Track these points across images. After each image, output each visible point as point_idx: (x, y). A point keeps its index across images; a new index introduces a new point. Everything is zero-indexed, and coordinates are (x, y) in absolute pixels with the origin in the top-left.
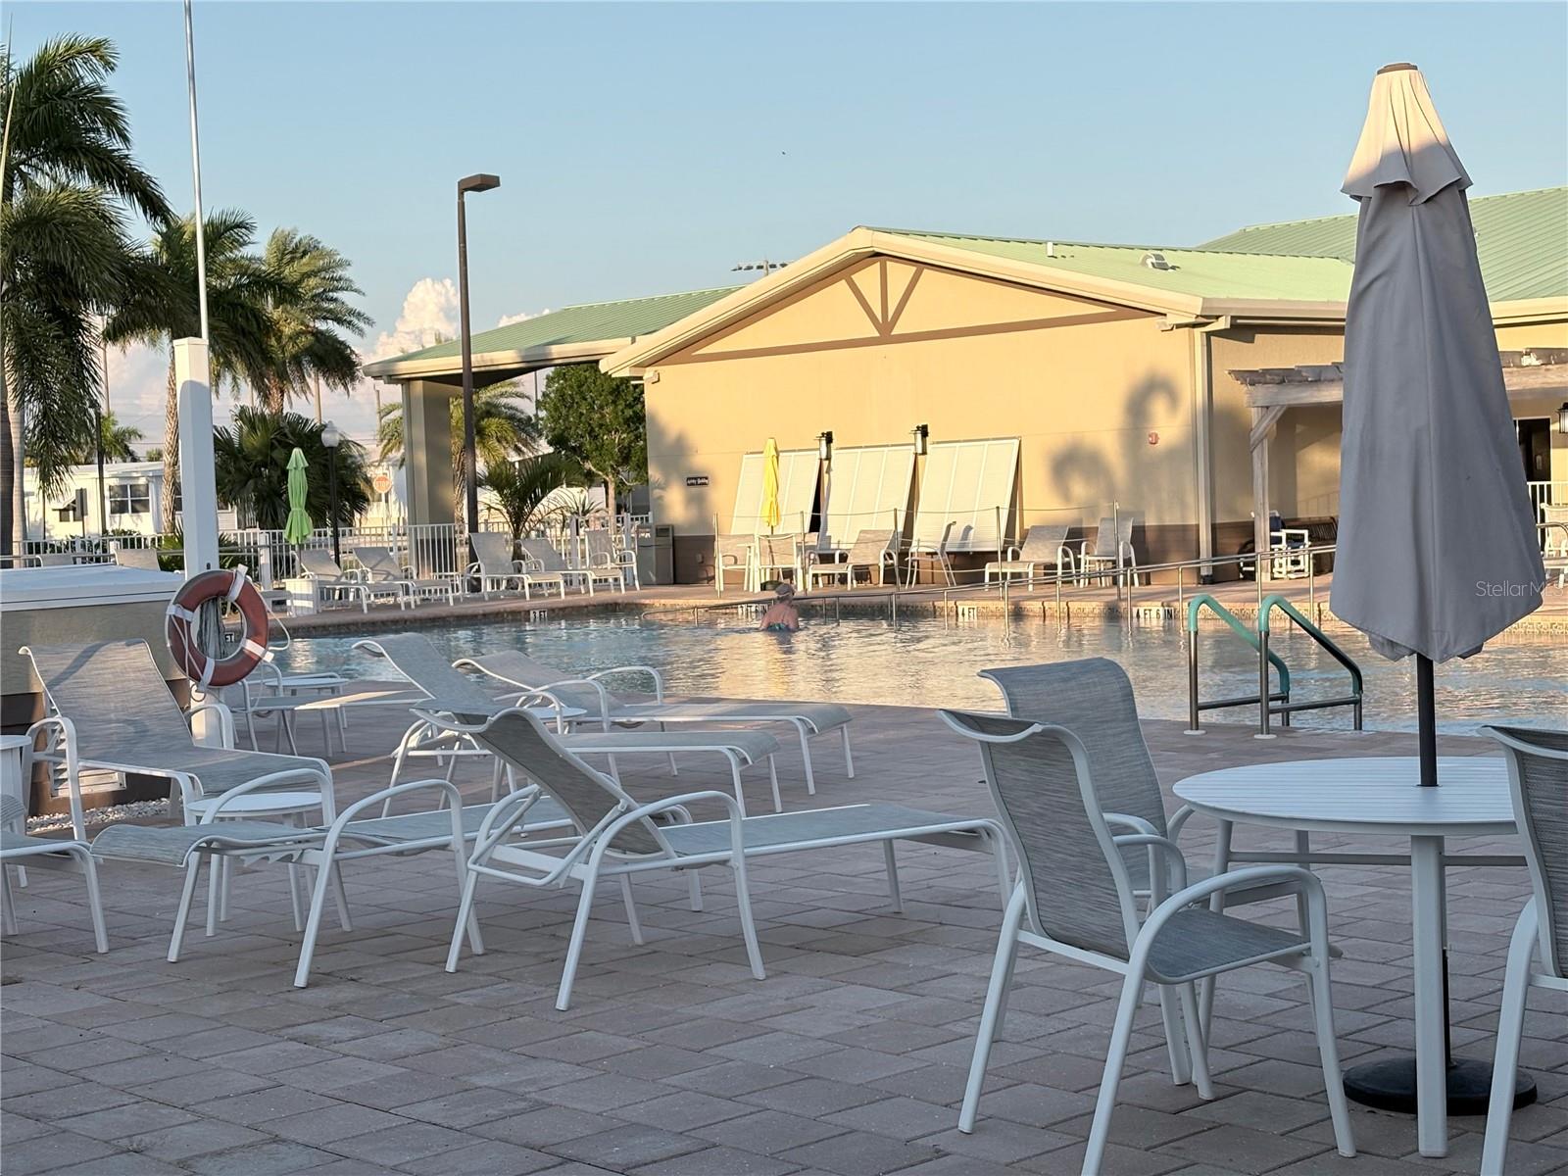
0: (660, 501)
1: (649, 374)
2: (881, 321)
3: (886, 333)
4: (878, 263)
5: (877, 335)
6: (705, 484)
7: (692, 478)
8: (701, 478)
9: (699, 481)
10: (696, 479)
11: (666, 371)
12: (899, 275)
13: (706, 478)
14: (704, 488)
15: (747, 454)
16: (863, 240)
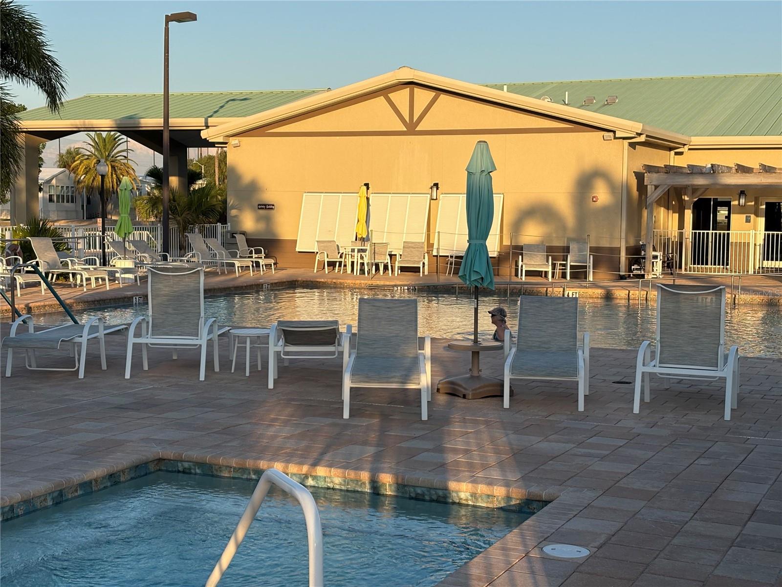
0: (235, 219)
1: (234, 141)
2: (408, 122)
3: (411, 129)
4: (409, 89)
5: (405, 129)
6: (272, 209)
7: (262, 205)
8: (269, 205)
9: (268, 207)
10: (265, 205)
11: (245, 140)
12: (423, 97)
13: (273, 205)
14: (272, 211)
15: (305, 193)
16: (406, 75)
